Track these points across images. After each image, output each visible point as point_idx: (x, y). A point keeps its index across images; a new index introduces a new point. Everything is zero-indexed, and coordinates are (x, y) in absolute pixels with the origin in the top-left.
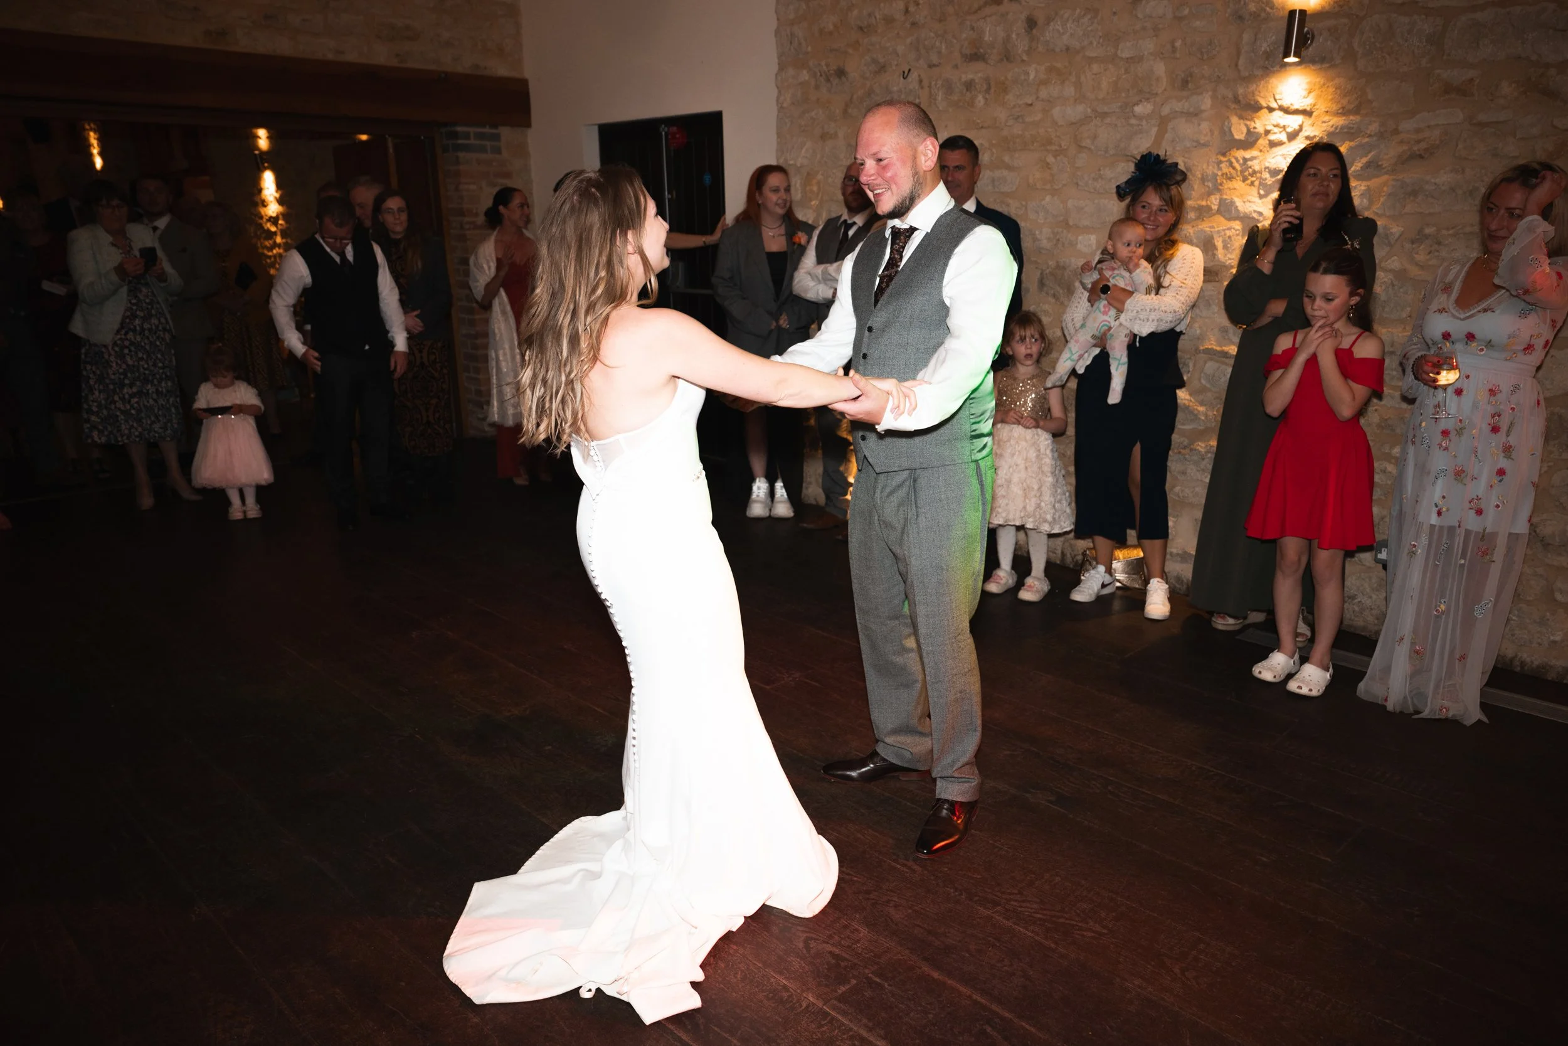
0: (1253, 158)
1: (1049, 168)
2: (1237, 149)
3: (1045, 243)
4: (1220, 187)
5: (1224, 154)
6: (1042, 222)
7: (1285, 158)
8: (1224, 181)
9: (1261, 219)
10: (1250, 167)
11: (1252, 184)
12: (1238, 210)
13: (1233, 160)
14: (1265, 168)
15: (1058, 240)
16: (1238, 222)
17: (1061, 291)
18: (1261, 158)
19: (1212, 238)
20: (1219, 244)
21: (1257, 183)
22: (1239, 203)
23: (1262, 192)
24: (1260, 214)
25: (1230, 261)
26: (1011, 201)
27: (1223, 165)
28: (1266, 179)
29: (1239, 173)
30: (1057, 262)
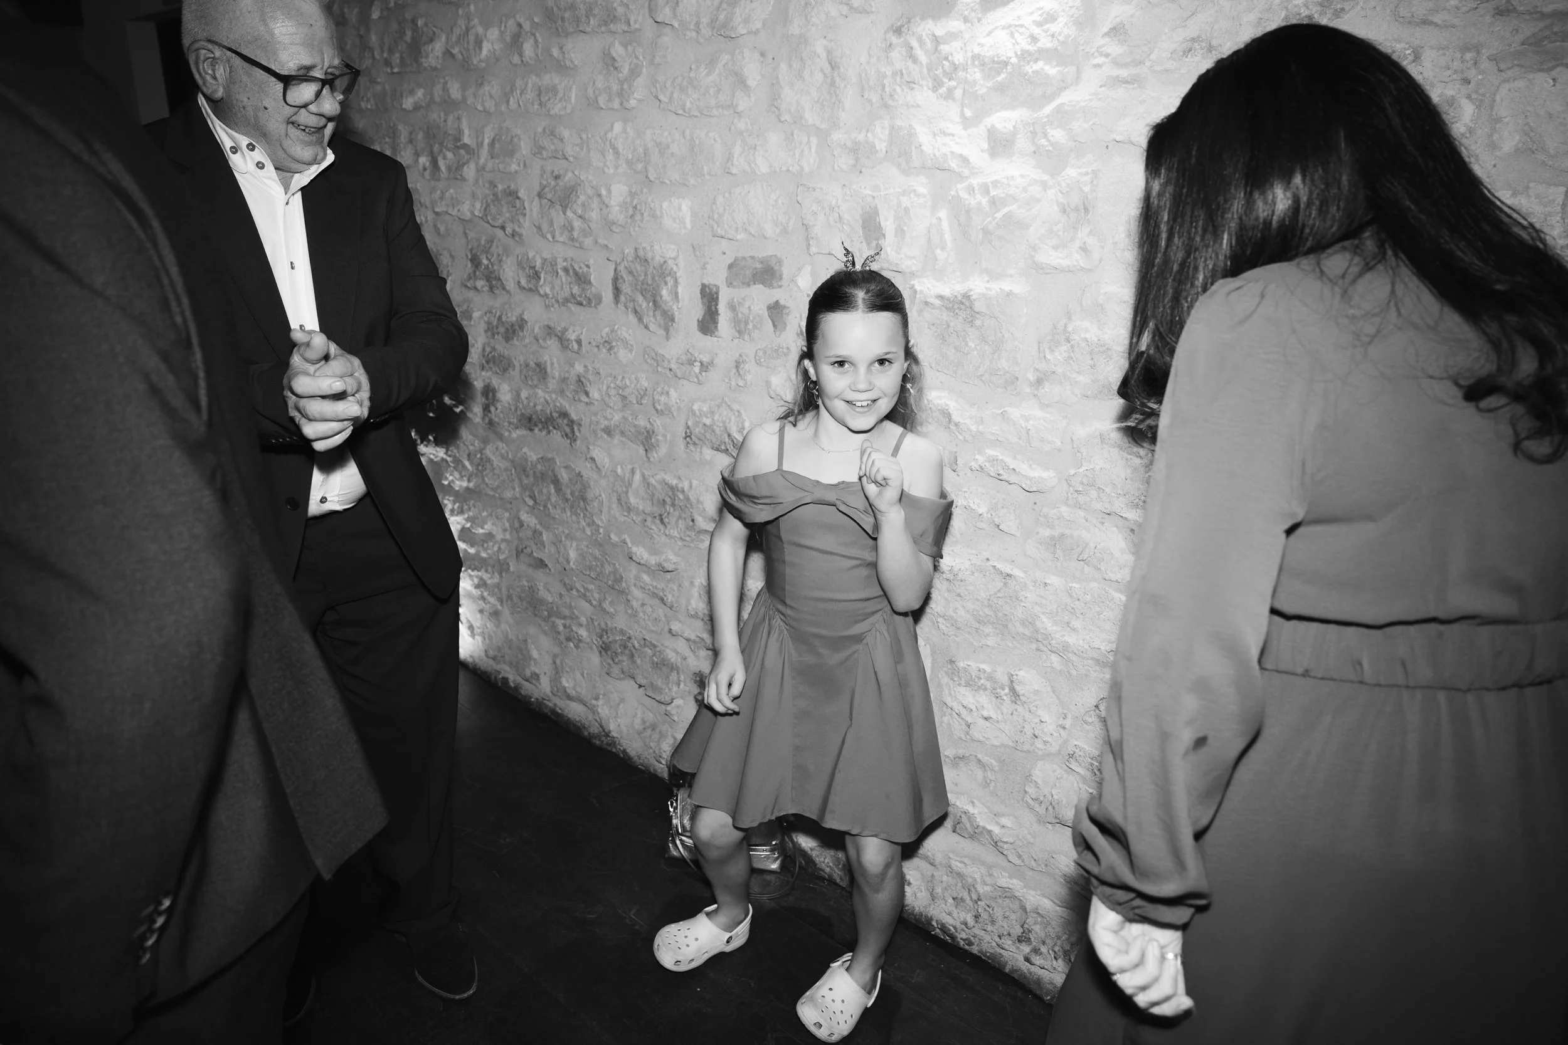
0: (953, 36)
1: (616, 68)
2: (922, 19)
3: (616, 213)
4: (890, 102)
5: (898, 31)
6: (612, 171)
7: (1012, 35)
8: (898, 89)
9: (966, 172)
10: (946, 59)
11: (951, 91)
12: (922, 150)
13: (914, 43)
14: (976, 57)
15: (635, 207)
16: (923, 179)
17: (644, 305)
18: (967, 36)
19: (876, 212)
20: (888, 224)
21: (958, 93)
22: (924, 136)
23: (968, 113)
24: (965, 160)
25: (908, 263)
26: (566, 133)
27: (895, 55)
28: (975, 83)
29: (925, 70)
30: (636, 250)
